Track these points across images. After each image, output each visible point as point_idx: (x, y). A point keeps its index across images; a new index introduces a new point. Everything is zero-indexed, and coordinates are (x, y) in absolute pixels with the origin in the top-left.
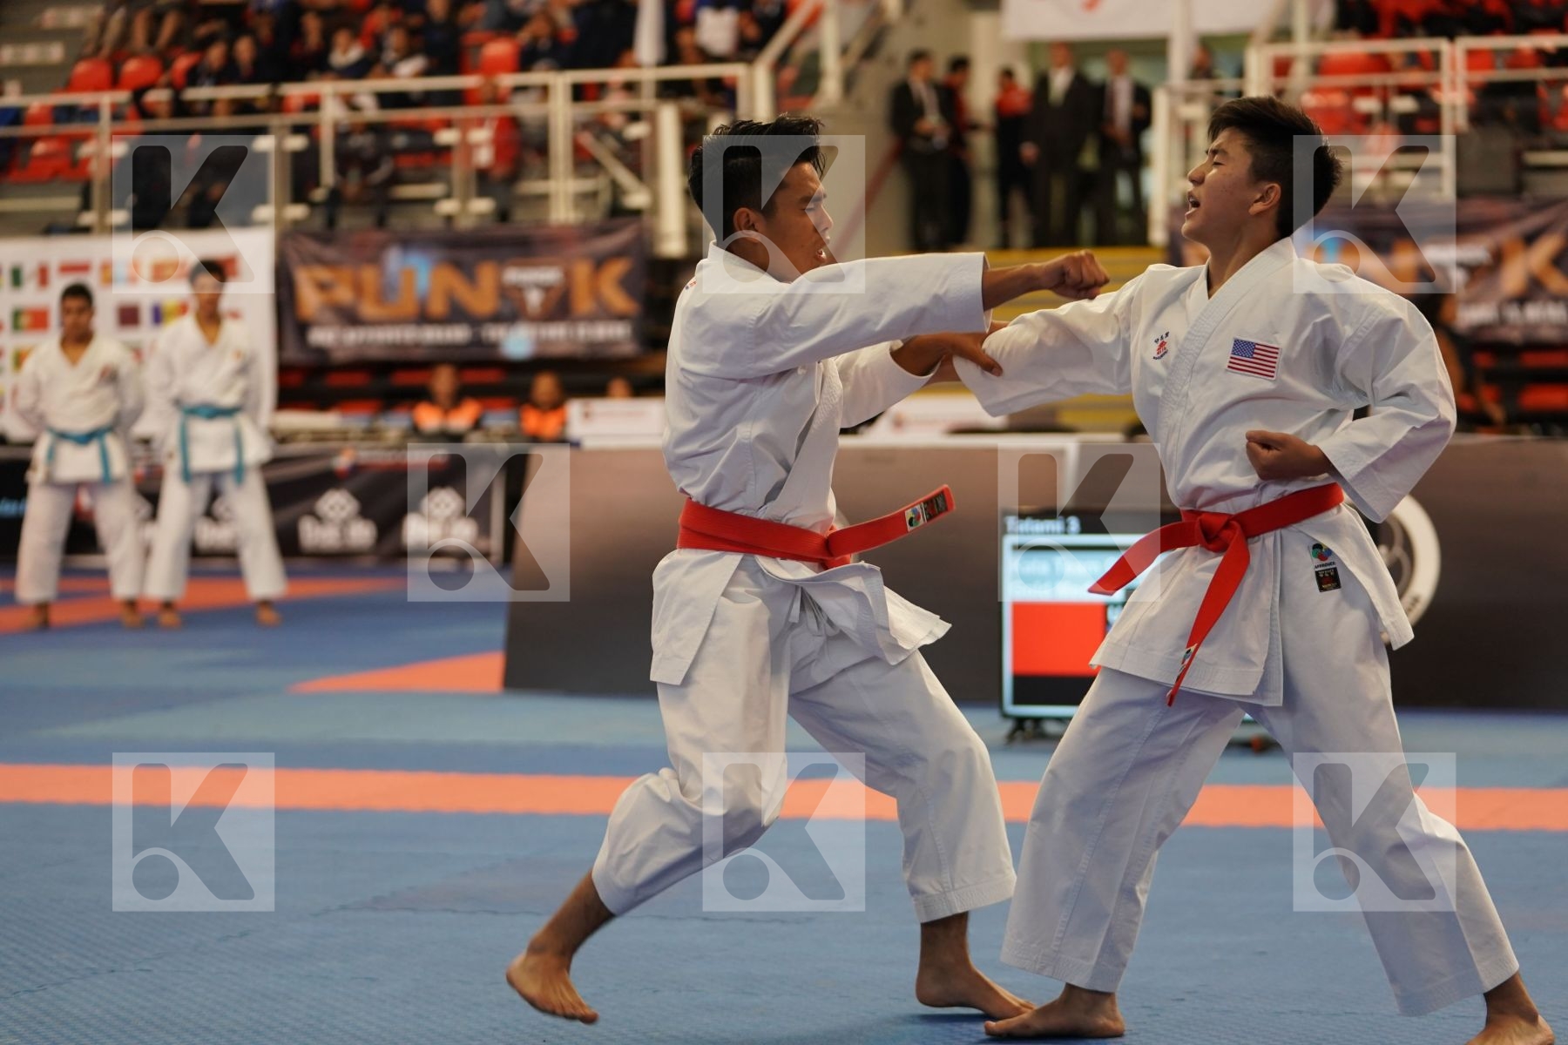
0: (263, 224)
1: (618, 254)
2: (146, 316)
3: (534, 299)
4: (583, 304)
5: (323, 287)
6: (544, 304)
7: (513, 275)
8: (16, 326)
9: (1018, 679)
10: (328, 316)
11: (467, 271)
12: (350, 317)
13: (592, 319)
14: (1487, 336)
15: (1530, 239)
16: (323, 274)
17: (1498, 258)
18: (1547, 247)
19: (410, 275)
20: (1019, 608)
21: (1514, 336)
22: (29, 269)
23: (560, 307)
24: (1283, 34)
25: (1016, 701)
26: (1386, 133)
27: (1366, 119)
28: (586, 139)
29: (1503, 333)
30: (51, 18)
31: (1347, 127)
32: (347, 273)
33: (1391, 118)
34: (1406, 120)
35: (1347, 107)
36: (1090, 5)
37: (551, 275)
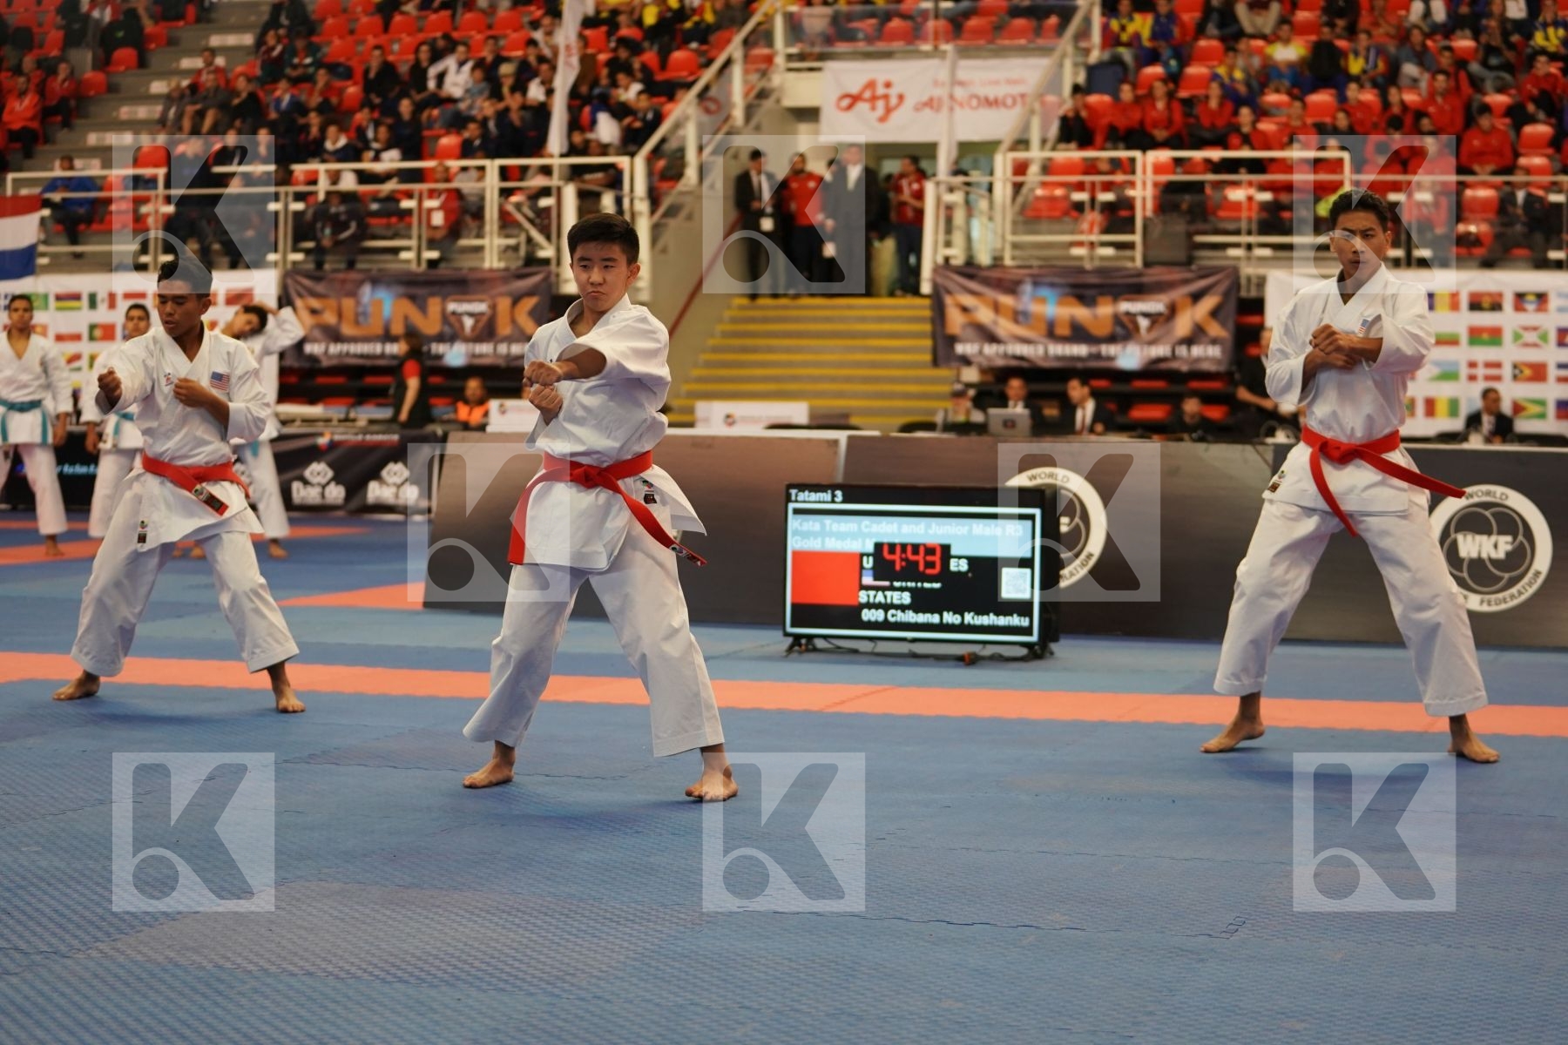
1: (530, 293)
3: (468, 323)
4: (504, 329)
5: (314, 312)
6: (474, 328)
7: (452, 306)
8: (92, 338)
9: (794, 606)
10: (317, 333)
11: (420, 304)
12: (335, 336)
13: (510, 340)
14: (1163, 366)
15: (1196, 297)
16: (315, 303)
17: (1173, 310)
18: (1209, 303)
19: (379, 303)
20: (795, 554)
21: (1185, 368)
22: (102, 296)
23: (487, 331)
24: (1021, 143)
25: (793, 625)
26: (1093, 217)
27: (1079, 207)
28: (510, 208)
29: (1175, 365)
30: (125, 112)
31: (1066, 213)
32: (332, 302)
33: (1097, 207)
34: (1108, 208)
35: (1066, 197)
36: (883, 119)
37: (481, 307)
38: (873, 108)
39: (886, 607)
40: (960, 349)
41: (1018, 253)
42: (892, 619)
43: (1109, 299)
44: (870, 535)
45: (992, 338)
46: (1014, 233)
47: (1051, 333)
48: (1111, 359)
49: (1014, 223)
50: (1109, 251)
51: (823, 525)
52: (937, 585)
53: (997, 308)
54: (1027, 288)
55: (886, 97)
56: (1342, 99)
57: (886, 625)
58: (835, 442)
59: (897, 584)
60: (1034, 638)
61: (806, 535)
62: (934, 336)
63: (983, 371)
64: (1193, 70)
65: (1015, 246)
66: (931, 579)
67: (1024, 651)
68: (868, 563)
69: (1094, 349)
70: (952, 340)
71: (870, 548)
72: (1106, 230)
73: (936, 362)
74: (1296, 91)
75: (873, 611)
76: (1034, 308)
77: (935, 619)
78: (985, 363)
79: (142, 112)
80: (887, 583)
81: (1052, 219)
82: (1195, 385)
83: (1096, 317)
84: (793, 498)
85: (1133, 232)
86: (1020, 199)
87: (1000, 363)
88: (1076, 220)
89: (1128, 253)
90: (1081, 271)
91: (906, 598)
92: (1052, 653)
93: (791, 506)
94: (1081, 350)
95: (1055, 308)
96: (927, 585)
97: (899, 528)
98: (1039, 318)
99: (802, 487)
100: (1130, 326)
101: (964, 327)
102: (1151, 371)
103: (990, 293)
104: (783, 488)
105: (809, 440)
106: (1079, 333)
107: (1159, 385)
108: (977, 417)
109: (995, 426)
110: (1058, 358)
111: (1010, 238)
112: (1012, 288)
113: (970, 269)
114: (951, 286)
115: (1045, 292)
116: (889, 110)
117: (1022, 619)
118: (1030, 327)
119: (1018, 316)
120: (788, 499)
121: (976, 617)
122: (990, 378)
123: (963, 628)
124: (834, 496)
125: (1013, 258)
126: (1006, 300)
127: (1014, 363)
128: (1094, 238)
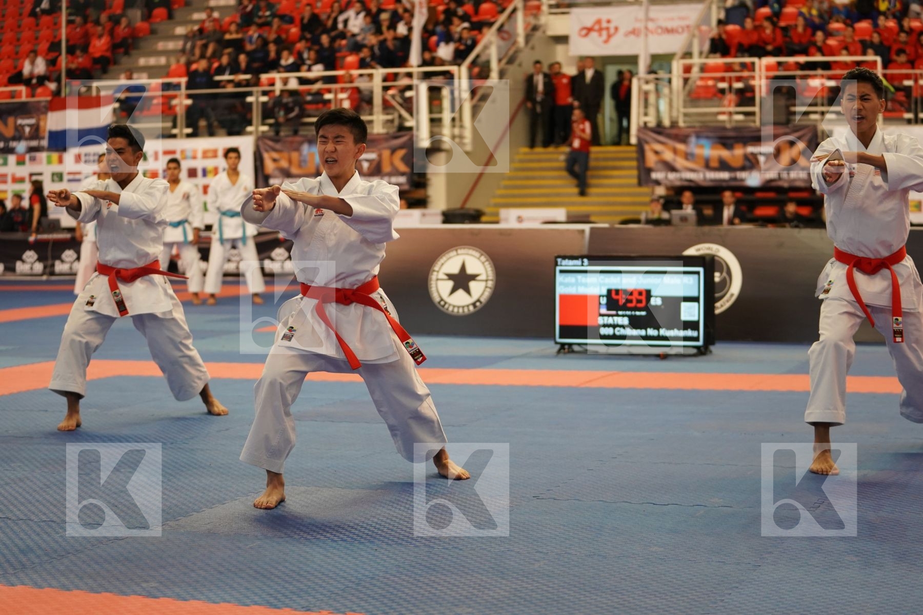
0: (250, 133)
1: (401, 147)
2: (200, 173)
3: (366, 165)
4: (387, 168)
5: (275, 160)
6: (369, 168)
9: (561, 327)
10: (277, 173)
12: (287, 174)
13: (390, 175)
14: (774, 184)
16: (275, 155)
19: (312, 155)
20: (563, 297)
21: (786, 185)
23: (376, 170)
24: (688, 54)
25: (561, 337)
26: (731, 97)
27: (722, 91)
28: (388, 98)
29: (781, 183)
30: (161, 45)
31: (715, 95)
32: (285, 155)
33: (733, 91)
34: (740, 92)
35: (715, 86)
36: (606, 42)
37: (372, 156)
38: (600, 35)
39: (614, 326)
40: (655, 176)
41: (687, 119)
42: (617, 333)
43: (740, 145)
44: (604, 285)
45: (672, 168)
46: (685, 107)
47: (707, 166)
48: (742, 180)
49: (685, 101)
50: (740, 117)
51: (577, 279)
52: (643, 313)
53: (675, 151)
54: (693, 140)
55: (608, 29)
56: (876, 25)
57: (614, 337)
58: (583, 231)
59: (620, 313)
60: (700, 343)
61: (567, 285)
62: (639, 168)
63: (668, 188)
64: (789, 10)
65: (686, 115)
66: (640, 310)
67: (694, 351)
68: (604, 301)
69: (733, 175)
70: (649, 171)
71: (604, 292)
72: (739, 105)
73: (640, 184)
74: (848, 21)
75: (607, 328)
76: (697, 151)
77: (642, 332)
78: (669, 184)
79: (171, 45)
80: (614, 312)
81: (707, 99)
82: (793, 195)
83: (733, 156)
84: (559, 263)
85: (753, 105)
86: (688, 88)
87: (678, 183)
88: (721, 99)
89: (751, 118)
90: (724, 129)
91: (626, 321)
92: (711, 352)
93: (558, 268)
94: (725, 175)
95: (709, 151)
96: (638, 313)
97: (621, 280)
98: (700, 157)
99: (564, 258)
100: (753, 161)
101: (657, 163)
102: (767, 186)
103: (671, 143)
104: (553, 259)
105: (568, 230)
106: (723, 165)
107: (771, 195)
108: (665, 215)
109: (676, 220)
110: (712, 181)
111: (682, 110)
112: (683, 139)
113: (659, 129)
114: (648, 139)
115: (703, 142)
116: (609, 36)
117: (693, 332)
118: (695, 162)
119: (687, 156)
120: (556, 264)
121: (666, 331)
122: (672, 193)
123: (659, 338)
124: (583, 262)
125: (685, 122)
126: (681, 147)
127: (686, 184)
128: (732, 109)
